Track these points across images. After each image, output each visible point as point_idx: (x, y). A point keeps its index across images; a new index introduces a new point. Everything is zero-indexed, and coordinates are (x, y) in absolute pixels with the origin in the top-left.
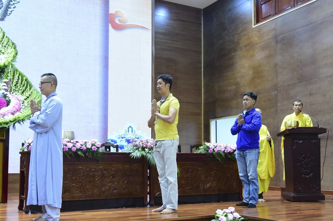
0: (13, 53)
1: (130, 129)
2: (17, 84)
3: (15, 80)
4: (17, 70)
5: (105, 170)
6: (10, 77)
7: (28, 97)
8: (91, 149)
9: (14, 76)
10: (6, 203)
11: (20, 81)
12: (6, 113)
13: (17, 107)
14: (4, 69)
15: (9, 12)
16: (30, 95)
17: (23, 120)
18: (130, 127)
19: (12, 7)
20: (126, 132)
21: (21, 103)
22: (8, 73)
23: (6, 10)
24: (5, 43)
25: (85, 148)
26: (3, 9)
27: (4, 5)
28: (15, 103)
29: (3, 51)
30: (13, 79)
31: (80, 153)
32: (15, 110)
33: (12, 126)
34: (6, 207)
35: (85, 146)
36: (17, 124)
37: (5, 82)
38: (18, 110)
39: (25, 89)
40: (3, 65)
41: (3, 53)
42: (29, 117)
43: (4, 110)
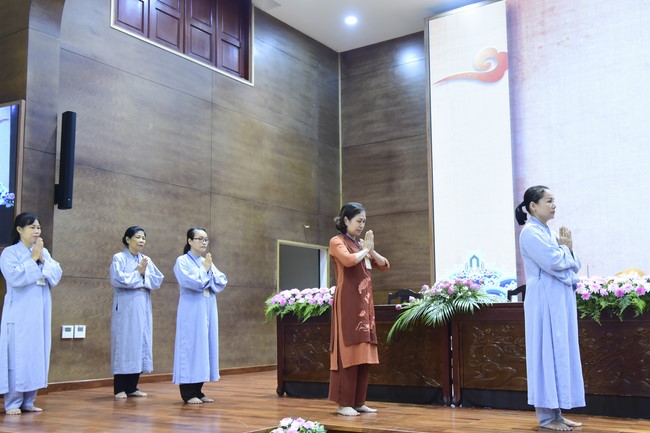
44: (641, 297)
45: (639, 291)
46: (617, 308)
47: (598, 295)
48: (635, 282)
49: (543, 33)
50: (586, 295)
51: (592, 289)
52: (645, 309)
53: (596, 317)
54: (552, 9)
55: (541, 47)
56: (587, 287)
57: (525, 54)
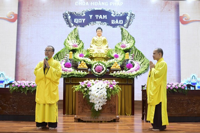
0: (133, 42)
1: (194, 77)
3: (136, 54)
4: (137, 49)
5: (189, 100)
6: (134, 53)
7: (143, 62)
8: (181, 88)
9: (135, 52)
10: (134, 115)
11: (138, 55)
12: (133, 71)
13: (138, 67)
14: (129, 50)
16: (143, 61)
17: (141, 74)
18: (194, 76)
19: (131, 21)
20: (191, 79)
21: (140, 65)
22: (133, 51)
23: (129, 23)
24: (129, 38)
25: (178, 87)
27: (128, 21)
28: (137, 65)
29: (129, 42)
30: (135, 54)
31: (175, 90)
33: (136, 77)
35: (178, 86)
36: (138, 76)
37: (131, 56)
38: (138, 69)
39: (141, 58)
40: (129, 48)
41: (129, 43)
42: (144, 72)
43: (132, 69)
49: (29, 11)
50: (23, 86)
51: (26, 85)
53: (26, 93)
54: (32, 5)
55: (27, 15)
56: (24, 84)
57: (23, 16)
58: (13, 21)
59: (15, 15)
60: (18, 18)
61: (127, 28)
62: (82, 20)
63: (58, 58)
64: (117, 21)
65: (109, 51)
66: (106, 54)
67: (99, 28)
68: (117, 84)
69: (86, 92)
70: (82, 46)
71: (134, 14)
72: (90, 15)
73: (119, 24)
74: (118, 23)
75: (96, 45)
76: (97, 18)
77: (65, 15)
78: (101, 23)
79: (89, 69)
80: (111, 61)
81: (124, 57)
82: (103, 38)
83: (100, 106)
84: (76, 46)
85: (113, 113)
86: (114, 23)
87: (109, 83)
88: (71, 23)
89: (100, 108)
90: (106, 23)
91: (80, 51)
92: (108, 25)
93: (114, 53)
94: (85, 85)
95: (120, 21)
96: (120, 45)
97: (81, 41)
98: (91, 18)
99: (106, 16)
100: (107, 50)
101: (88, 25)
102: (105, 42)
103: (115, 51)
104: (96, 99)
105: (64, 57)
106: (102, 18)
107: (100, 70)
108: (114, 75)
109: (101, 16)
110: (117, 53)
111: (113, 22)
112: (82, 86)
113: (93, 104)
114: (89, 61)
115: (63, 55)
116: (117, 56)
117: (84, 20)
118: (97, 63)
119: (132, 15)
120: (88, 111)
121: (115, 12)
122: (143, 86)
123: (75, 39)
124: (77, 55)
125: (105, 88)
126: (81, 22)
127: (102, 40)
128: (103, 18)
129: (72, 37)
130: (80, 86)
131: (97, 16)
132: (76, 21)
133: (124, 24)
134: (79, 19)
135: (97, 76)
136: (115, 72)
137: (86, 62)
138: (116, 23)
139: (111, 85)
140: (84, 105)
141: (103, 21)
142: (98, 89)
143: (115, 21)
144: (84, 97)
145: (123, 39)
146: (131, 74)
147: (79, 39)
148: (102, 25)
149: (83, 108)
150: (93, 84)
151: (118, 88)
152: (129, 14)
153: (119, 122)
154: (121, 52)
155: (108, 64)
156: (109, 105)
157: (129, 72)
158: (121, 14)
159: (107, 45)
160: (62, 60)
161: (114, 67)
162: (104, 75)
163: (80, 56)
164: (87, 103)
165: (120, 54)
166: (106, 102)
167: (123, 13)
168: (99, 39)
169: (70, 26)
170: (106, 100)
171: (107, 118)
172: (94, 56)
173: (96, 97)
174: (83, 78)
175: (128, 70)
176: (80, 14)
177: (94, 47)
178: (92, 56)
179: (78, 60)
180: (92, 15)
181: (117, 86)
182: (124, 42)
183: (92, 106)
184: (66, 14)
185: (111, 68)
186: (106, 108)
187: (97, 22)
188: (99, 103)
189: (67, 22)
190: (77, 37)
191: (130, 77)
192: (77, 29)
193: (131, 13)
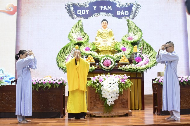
0: (141, 34)
2: (145, 49)
4: (145, 42)
6: (142, 46)
7: (151, 55)
9: (144, 45)
10: (144, 109)
11: (147, 47)
12: (142, 64)
13: (147, 61)
14: (137, 42)
15: (136, 15)
16: (152, 54)
17: (150, 67)
19: (137, 12)
21: (149, 58)
22: (141, 44)
23: (135, 14)
24: (136, 30)
26: (133, 13)
27: (134, 12)
28: (146, 59)
30: (144, 47)
31: (185, 83)
32: (146, 62)
33: (145, 71)
34: (144, 112)
36: (147, 70)
37: (140, 49)
38: (148, 62)
39: (150, 52)
40: (136, 40)
41: (136, 35)
42: (153, 66)
43: (141, 63)
44: (50, 84)
45: (49, 82)
46: (43, 87)
47: (38, 83)
48: (48, 80)
49: (29, 3)
50: (35, 83)
51: (37, 81)
52: (51, 87)
53: (37, 90)
55: (27, 7)
56: (35, 81)
57: (22, 8)
58: (12, 13)
59: (14, 7)
60: (17, 10)
61: (133, 19)
62: (86, 11)
63: (65, 53)
64: (122, 12)
65: (116, 44)
66: (113, 48)
67: (105, 20)
68: (128, 79)
69: (98, 87)
70: (88, 39)
71: (140, 4)
72: (94, 6)
73: (125, 16)
74: (124, 14)
75: (101, 38)
76: (101, 9)
77: (67, 7)
78: (106, 15)
79: (97, 63)
80: (119, 54)
81: (132, 50)
82: (108, 30)
83: (113, 101)
84: (81, 39)
85: (126, 107)
86: (120, 14)
87: (121, 77)
88: (74, 14)
89: (113, 103)
90: (111, 14)
91: (85, 44)
92: (114, 16)
93: (122, 45)
94: (97, 80)
95: (125, 11)
96: (127, 37)
97: (86, 34)
98: (95, 9)
99: (111, 7)
100: (113, 43)
101: (92, 16)
102: (111, 34)
103: (122, 44)
104: (108, 94)
105: (70, 52)
106: (106, 9)
107: (108, 65)
108: (123, 69)
109: (105, 7)
110: (125, 46)
111: (118, 13)
112: (93, 81)
113: (105, 99)
114: (96, 55)
115: (69, 49)
116: (124, 50)
117: (87, 11)
118: (105, 57)
119: (138, 6)
120: (100, 106)
121: (120, 3)
122: (153, 80)
123: (79, 31)
124: (83, 49)
125: (116, 83)
126: (85, 13)
127: (108, 32)
128: (108, 9)
129: (76, 29)
130: (92, 82)
131: (101, 6)
132: (79, 12)
133: (129, 15)
134: (82, 10)
135: (106, 70)
136: (124, 66)
137: (93, 56)
138: (121, 14)
139: (123, 80)
140: (96, 100)
141: (107, 12)
142: (110, 83)
143: (121, 12)
144: (96, 92)
145: (129, 31)
146: (140, 68)
147: (83, 31)
148: (107, 16)
149: (95, 103)
150: (105, 79)
151: (129, 83)
152: (135, 5)
153: (131, 116)
154: (129, 45)
155: (116, 58)
156: (121, 99)
157: (138, 66)
158: (127, 5)
159: (113, 38)
160: (69, 54)
161: (123, 61)
162: (113, 69)
163: (86, 50)
164: (99, 98)
165: (128, 46)
166: (118, 97)
167: (128, 3)
168: (104, 32)
169: (73, 18)
170: (119, 95)
171: (119, 113)
172: (100, 50)
173: (108, 92)
174: (91, 72)
175: (137, 63)
176: (83, 5)
177: (100, 40)
178: (99, 49)
179: (85, 54)
180: (96, 6)
181: (128, 81)
182: (131, 34)
183: (104, 101)
184: (68, 5)
185: (119, 61)
186: (118, 103)
187: (101, 13)
188: (112, 97)
189: (70, 13)
190: (81, 30)
191: (139, 71)
192: (81, 21)
193: (137, 3)
